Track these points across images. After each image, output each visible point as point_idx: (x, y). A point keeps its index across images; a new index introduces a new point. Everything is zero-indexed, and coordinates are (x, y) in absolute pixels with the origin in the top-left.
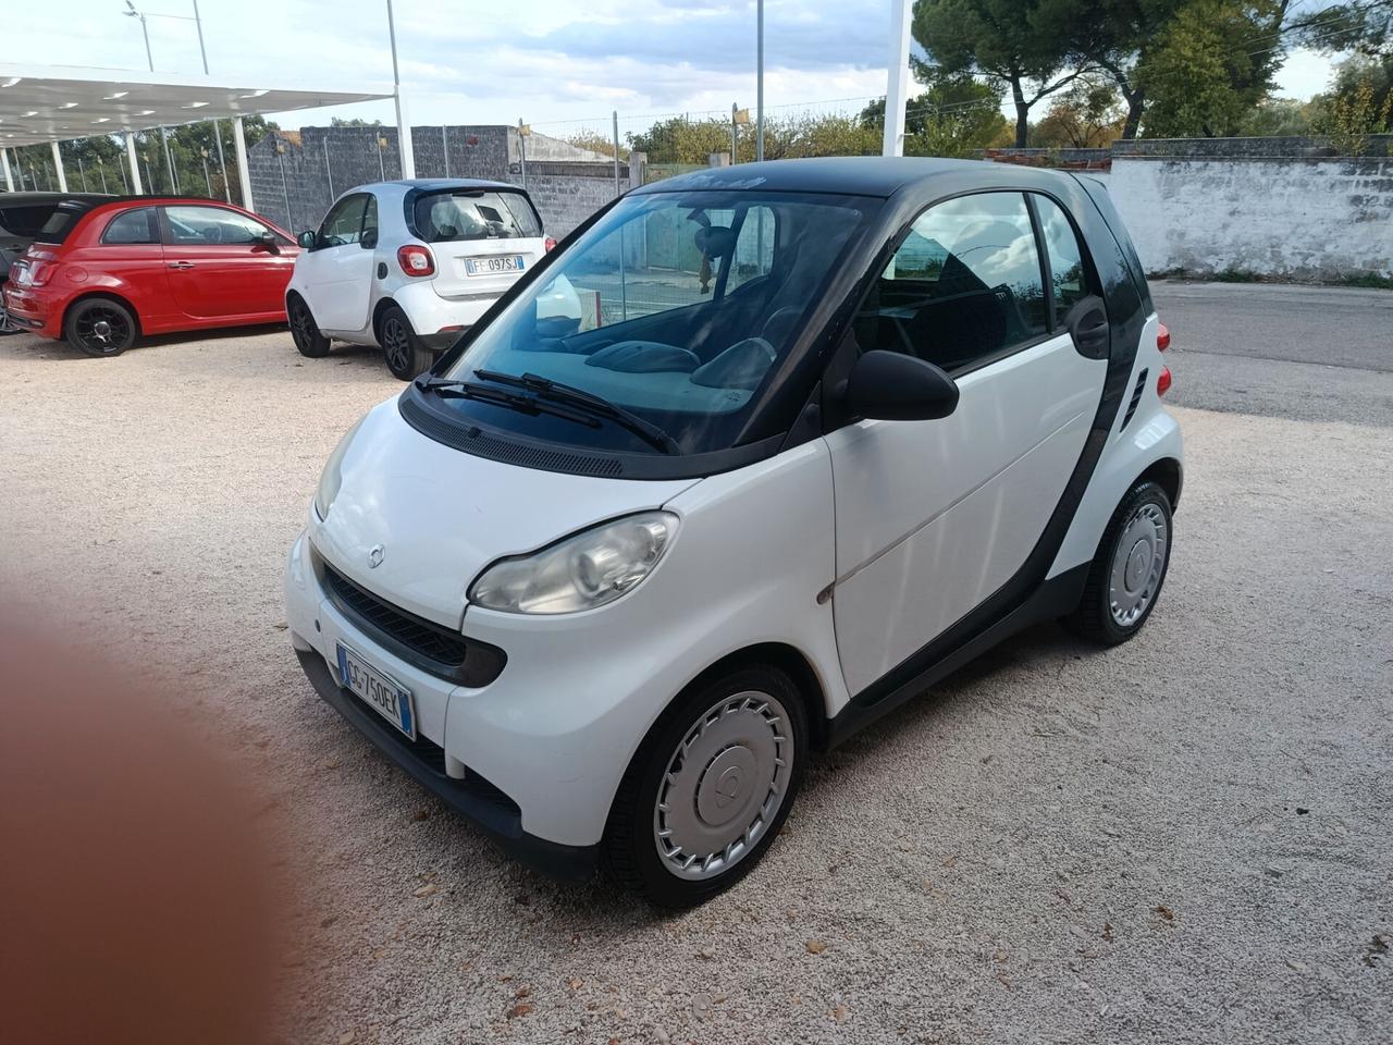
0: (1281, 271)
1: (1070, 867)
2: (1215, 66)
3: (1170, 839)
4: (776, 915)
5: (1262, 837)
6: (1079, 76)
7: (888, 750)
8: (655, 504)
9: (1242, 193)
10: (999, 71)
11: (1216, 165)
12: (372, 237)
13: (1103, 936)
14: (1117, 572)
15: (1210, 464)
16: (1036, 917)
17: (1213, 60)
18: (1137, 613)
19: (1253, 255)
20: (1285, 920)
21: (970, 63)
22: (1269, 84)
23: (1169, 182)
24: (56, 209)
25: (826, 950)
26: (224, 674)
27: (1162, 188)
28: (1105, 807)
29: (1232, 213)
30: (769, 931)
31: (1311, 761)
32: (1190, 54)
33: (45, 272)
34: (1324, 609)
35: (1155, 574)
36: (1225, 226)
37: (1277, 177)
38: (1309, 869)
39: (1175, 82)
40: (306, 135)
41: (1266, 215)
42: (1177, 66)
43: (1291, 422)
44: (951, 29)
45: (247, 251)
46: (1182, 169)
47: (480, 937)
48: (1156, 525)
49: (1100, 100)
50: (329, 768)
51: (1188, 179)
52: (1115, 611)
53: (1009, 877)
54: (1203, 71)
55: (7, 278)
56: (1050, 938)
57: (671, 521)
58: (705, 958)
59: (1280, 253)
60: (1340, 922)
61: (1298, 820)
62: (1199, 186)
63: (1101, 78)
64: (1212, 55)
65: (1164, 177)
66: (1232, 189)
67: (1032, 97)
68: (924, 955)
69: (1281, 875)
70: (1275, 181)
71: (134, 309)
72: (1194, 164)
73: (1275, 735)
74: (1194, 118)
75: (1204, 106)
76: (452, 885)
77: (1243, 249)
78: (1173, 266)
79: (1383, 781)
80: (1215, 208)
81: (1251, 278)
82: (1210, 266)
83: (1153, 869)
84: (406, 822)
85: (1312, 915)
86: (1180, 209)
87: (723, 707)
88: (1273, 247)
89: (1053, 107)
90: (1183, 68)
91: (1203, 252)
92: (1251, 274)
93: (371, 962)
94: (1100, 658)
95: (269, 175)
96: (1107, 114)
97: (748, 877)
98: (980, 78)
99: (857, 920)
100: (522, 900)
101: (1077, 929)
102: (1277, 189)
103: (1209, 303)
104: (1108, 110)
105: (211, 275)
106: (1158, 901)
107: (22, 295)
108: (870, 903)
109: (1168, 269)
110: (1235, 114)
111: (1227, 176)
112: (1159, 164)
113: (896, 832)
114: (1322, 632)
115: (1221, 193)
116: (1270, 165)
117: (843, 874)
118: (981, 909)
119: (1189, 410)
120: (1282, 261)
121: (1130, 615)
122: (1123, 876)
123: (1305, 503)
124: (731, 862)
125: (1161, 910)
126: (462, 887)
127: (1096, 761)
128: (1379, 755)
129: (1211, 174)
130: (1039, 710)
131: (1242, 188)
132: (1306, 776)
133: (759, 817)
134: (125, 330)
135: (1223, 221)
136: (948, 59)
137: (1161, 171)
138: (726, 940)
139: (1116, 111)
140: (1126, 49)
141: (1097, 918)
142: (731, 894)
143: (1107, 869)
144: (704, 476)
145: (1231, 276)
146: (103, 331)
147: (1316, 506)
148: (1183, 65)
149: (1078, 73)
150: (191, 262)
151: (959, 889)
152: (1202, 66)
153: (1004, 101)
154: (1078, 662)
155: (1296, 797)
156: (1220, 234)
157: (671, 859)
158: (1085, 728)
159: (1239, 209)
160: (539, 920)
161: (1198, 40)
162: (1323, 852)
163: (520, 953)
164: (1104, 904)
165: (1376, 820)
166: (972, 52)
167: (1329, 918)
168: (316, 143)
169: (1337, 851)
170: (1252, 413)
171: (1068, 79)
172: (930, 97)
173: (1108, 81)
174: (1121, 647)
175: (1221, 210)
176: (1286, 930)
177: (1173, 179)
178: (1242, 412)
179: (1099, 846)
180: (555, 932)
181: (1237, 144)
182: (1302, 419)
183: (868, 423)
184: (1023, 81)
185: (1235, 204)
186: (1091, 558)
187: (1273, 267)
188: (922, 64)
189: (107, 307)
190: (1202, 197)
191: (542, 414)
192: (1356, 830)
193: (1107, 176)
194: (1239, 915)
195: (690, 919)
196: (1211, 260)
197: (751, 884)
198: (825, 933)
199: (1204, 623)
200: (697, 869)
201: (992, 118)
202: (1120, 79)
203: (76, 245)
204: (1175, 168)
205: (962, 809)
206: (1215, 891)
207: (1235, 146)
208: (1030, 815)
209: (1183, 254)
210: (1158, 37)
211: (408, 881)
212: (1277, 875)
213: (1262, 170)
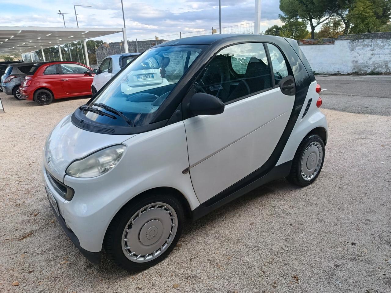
0: (388, 71)
1: (268, 261)
2: (370, 12)
3: (305, 252)
4: (167, 274)
5: (338, 252)
6: (330, 18)
7: (222, 220)
8: (119, 142)
9: (375, 48)
10: (306, 18)
11: (367, 40)
12: (111, 70)
13: (273, 286)
14: (303, 163)
15: (351, 129)
16: (252, 278)
17: (370, 11)
18: (312, 176)
19: (379, 67)
20: (337, 283)
21: (297, 16)
22: (390, 18)
23: (352, 46)
24: (33, 66)
25: (179, 287)
26: (35, 193)
27: (350, 48)
28: (286, 240)
29: (372, 55)
30: (163, 280)
31: (361, 226)
32: (362, 9)
33: (29, 83)
34: (378, 175)
35: (319, 164)
36: (370, 59)
37: (386, 43)
38: (350, 265)
39: (359, 18)
40: (110, 45)
41: (383, 55)
42: (358, 13)
43: (381, 116)
44: (291, 7)
45: (83, 75)
46: (356, 42)
47: (73, 278)
48: (318, 148)
49: (337, 24)
50: (52, 222)
51: (358, 45)
52: (304, 175)
53: (247, 264)
54: (366, 14)
55: (21, 85)
56: (255, 285)
57: (124, 147)
58: (139, 289)
59: (388, 66)
60: (356, 284)
61: (351, 247)
62: (362, 47)
63: (337, 18)
64: (369, 9)
65: (351, 45)
66: (372, 47)
67: (316, 24)
68: (210, 290)
69: (340, 266)
70: (386, 44)
71: (52, 92)
72: (360, 40)
73: (350, 217)
74: (365, 28)
75: (367, 24)
76: (71, 261)
77: (376, 65)
78: (354, 71)
79: (385, 234)
80: (367, 53)
81: (379, 74)
82: (366, 71)
83: (296, 262)
84: (66, 240)
85: (347, 281)
86: (356, 54)
87: (147, 208)
88: (385, 64)
89: (323, 27)
90: (360, 14)
91: (363, 67)
92: (379, 72)
93: (37, 286)
94: (299, 191)
95: (101, 56)
96: (339, 29)
97: (163, 261)
98: (300, 20)
99: (193, 277)
100: (90, 267)
101: (265, 283)
102: (386, 47)
103: (364, 81)
104: (340, 27)
105: (75, 82)
106: (295, 274)
107: (23, 89)
108: (198, 271)
109: (352, 72)
110: (378, 26)
111: (370, 43)
112: (349, 41)
113: (215, 247)
114: (376, 183)
115: (369, 48)
116: (384, 40)
117: (194, 261)
118: (234, 275)
119: (348, 113)
120: (388, 68)
121: (310, 177)
122: (285, 265)
123: (379, 141)
124: (155, 257)
125: (295, 277)
126: (74, 262)
127: (288, 225)
128: (385, 224)
129: (365, 43)
130: (274, 207)
131: (375, 47)
132: (358, 231)
133: (166, 242)
134: (50, 98)
135: (369, 57)
136: (290, 15)
137: (350, 43)
138: (148, 283)
139: (342, 27)
140: (344, 9)
141: (272, 279)
142: (155, 267)
143: (281, 262)
144: (138, 133)
145: (372, 73)
146: (44, 98)
147: (382, 142)
148: (361, 13)
149: (330, 17)
150: (67, 79)
151: (229, 267)
152: (366, 13)
153: (308, 26)
154: (292, 192)
155: (352, 239)
156: (368, 61)
157: (131, 256)
158: (287, 214)
159: (375, 53)
160: (93, 273)
161: (365, 5)
162: (357, 258)
163: (83, 284)
164: (276, 274)
165: (379, 248)
166: (297, 13)
167: (353, 282)
168: (113, 47)
169: (362, 258)
170: (369, 114)
171: (327, 19)
172: (286, 26)
173: (339, 19)
174: (307, 187)
175: (369, 54)
176: (337, 286)
177: (353, 45)
178: (365, 113)
179: (280, 254)
180: (96, 278)
181: (377, 35)
182: (384, 115)
183: (201, 116)
184: (313, 20)
185: (373, 52)
186: (292, 159)
187: (386, 70)
188: (283, 17)
189: (45, 92)
190: (363, 50)
191: (104, 116)
192: (371, 251)
193: (333, 45)
194: (322, 280)
195: (140, 275)
196: (366, 69)
197: (163, 264)
198: (181, 281)
199: (336, 180)
200: (142, 259)
201: (304, 31)
202: (342, 17)
203: (37, 75)
204: (354, 42)
205: (239, 240)
206: (315, 271)
207: (376, 35)
208: (260, 243)
209: (357, 67)
210: (353, 5)
211: (59, 259)
212: (338, 266)
213: (382, 41)
